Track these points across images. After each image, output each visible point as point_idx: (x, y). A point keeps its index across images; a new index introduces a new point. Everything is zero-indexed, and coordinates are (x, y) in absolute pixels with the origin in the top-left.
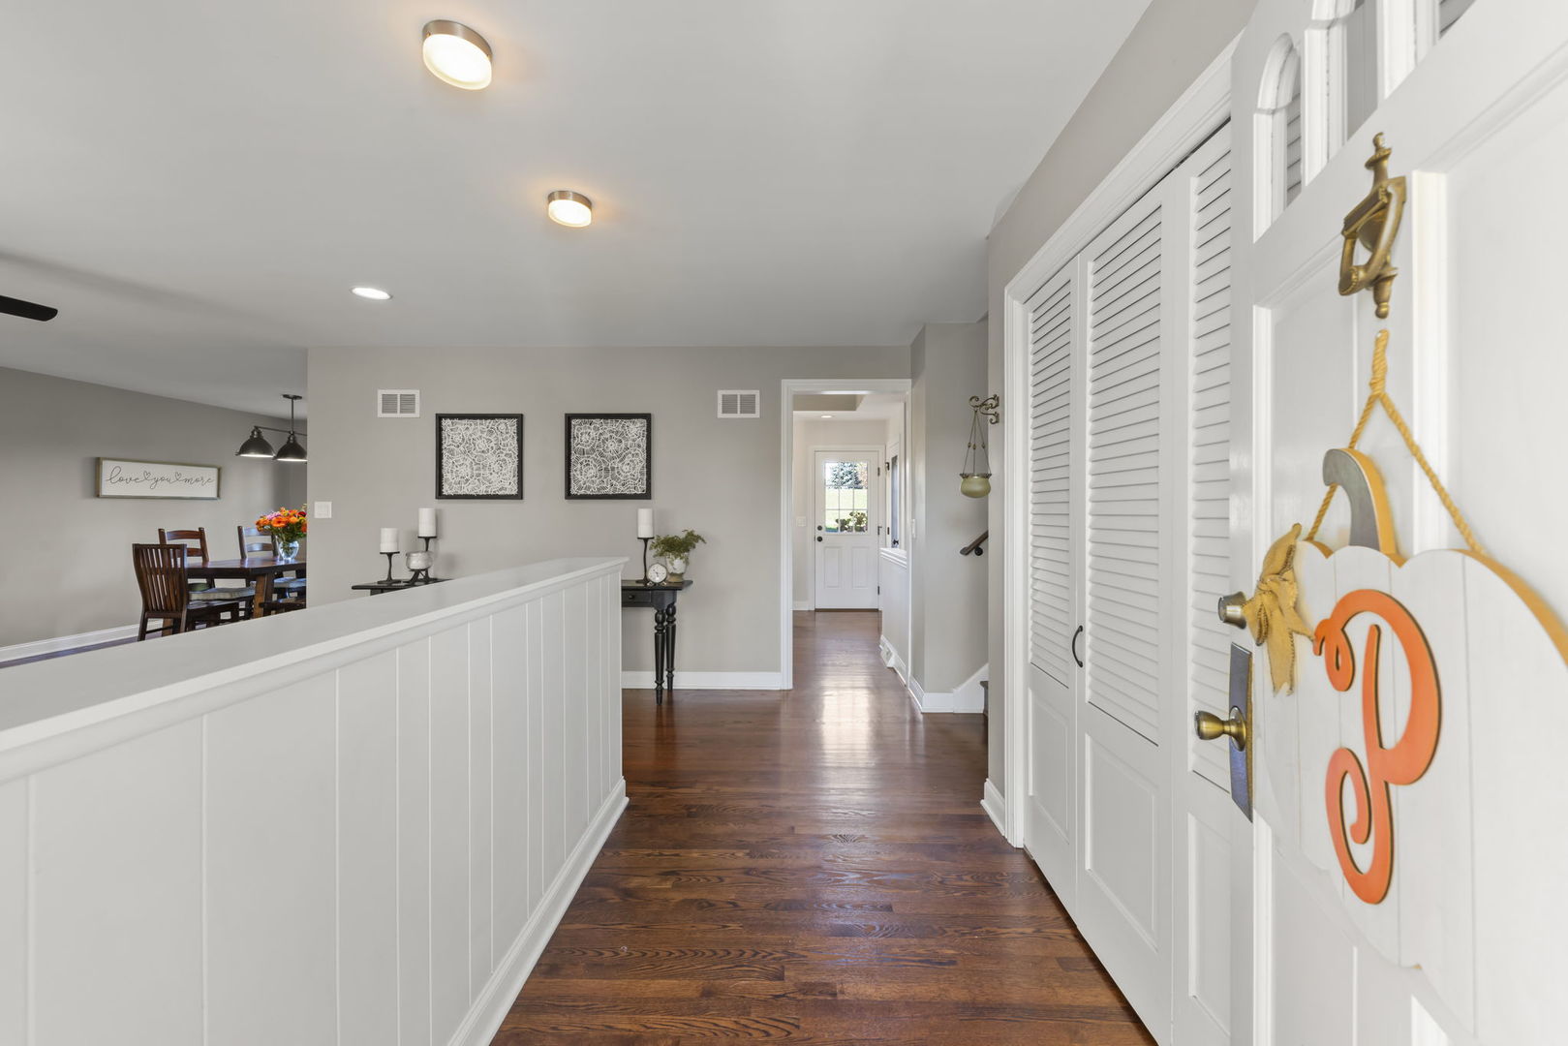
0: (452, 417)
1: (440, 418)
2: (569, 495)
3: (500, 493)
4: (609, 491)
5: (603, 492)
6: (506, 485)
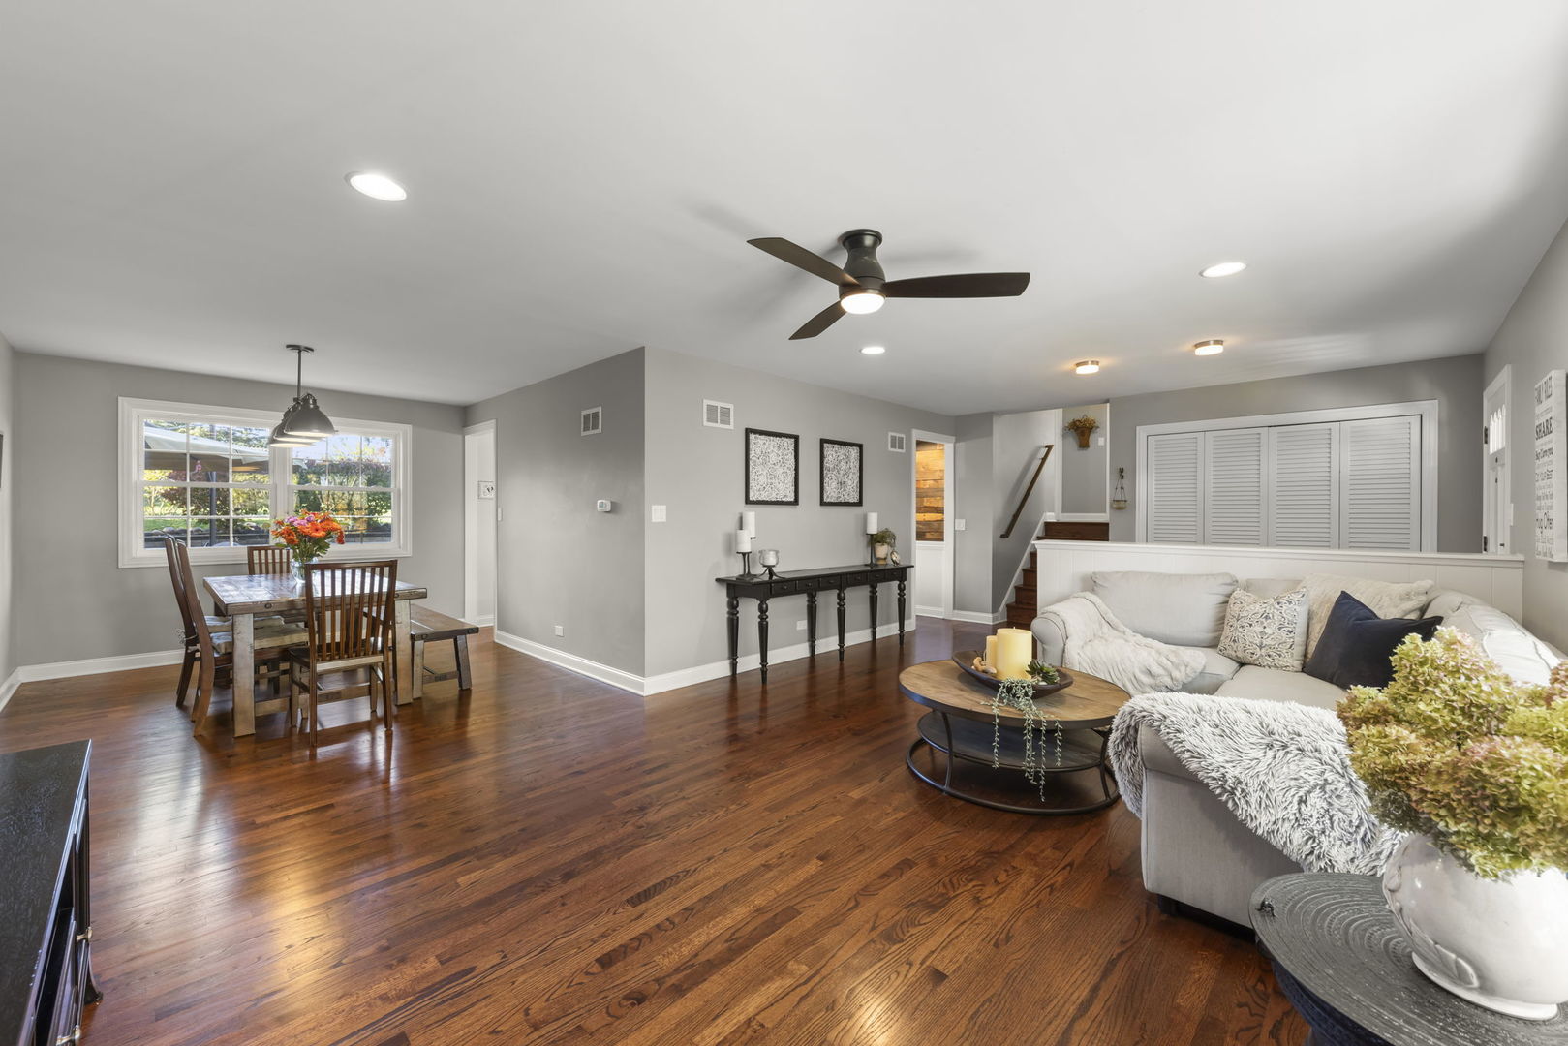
0: (755, 432)
1: (748, 431)
2: (823, 503)
3: (784, 500)
4: (842, 500)
5: (839, 500)
6: (788, 494)
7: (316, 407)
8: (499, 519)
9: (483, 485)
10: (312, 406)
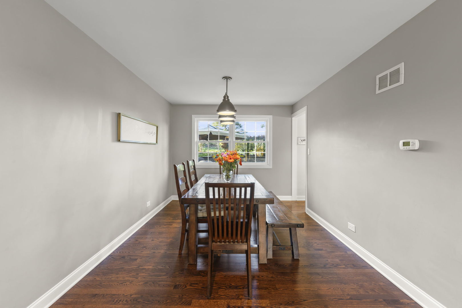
7: (229, 100)
8: (308, 154)
9: (299, 138)
10: (227, 99)
